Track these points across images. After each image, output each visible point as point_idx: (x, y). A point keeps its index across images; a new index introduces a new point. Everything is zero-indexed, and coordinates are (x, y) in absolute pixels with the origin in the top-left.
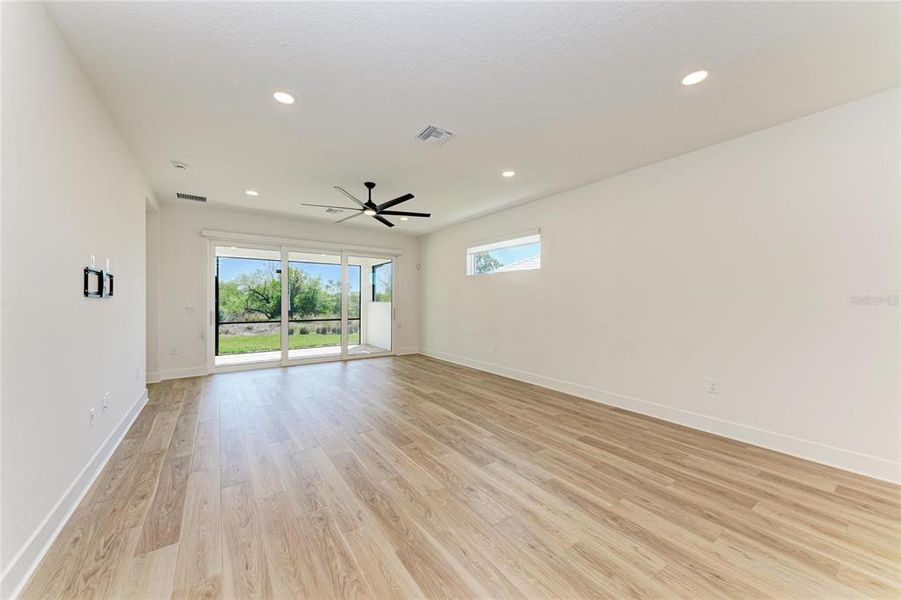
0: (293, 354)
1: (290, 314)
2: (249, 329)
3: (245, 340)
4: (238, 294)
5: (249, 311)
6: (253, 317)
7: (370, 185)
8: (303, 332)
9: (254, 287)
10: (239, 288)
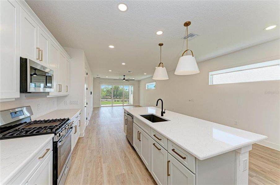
0: (113, 105)
1: (114, 96)
2: (107, 100)
3: (105, 102)
4: (104, 91)
5: (107, 96)
6: (107, 97)
7: (124, 76)
8: (118, 101)
9: (108, 89)
10: (104, 90)
